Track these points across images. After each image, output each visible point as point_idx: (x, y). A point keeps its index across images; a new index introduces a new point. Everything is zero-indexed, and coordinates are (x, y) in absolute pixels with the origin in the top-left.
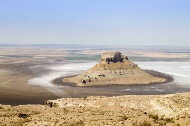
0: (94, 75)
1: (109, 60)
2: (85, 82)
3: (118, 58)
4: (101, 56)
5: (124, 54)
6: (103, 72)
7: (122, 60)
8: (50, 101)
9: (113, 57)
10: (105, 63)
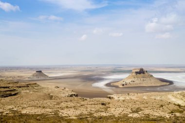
0: (128, 81)
1: (137, 73)
2: (123, 85)
3: (141, 72)
4: (131, 71)
5: (145, 69)
6: (133, 79)
7: (144, 73)
8: (109, 96)
9: (139, 71)
10: (134, 74)
